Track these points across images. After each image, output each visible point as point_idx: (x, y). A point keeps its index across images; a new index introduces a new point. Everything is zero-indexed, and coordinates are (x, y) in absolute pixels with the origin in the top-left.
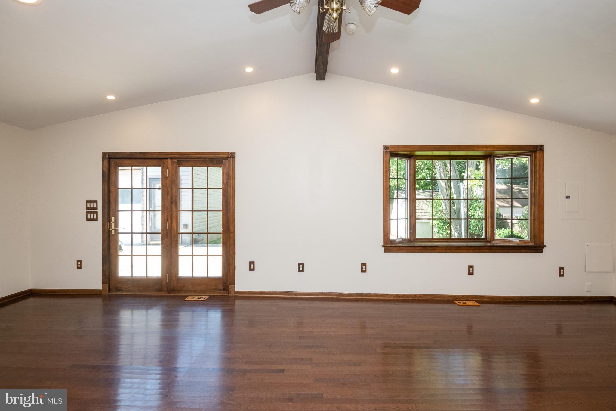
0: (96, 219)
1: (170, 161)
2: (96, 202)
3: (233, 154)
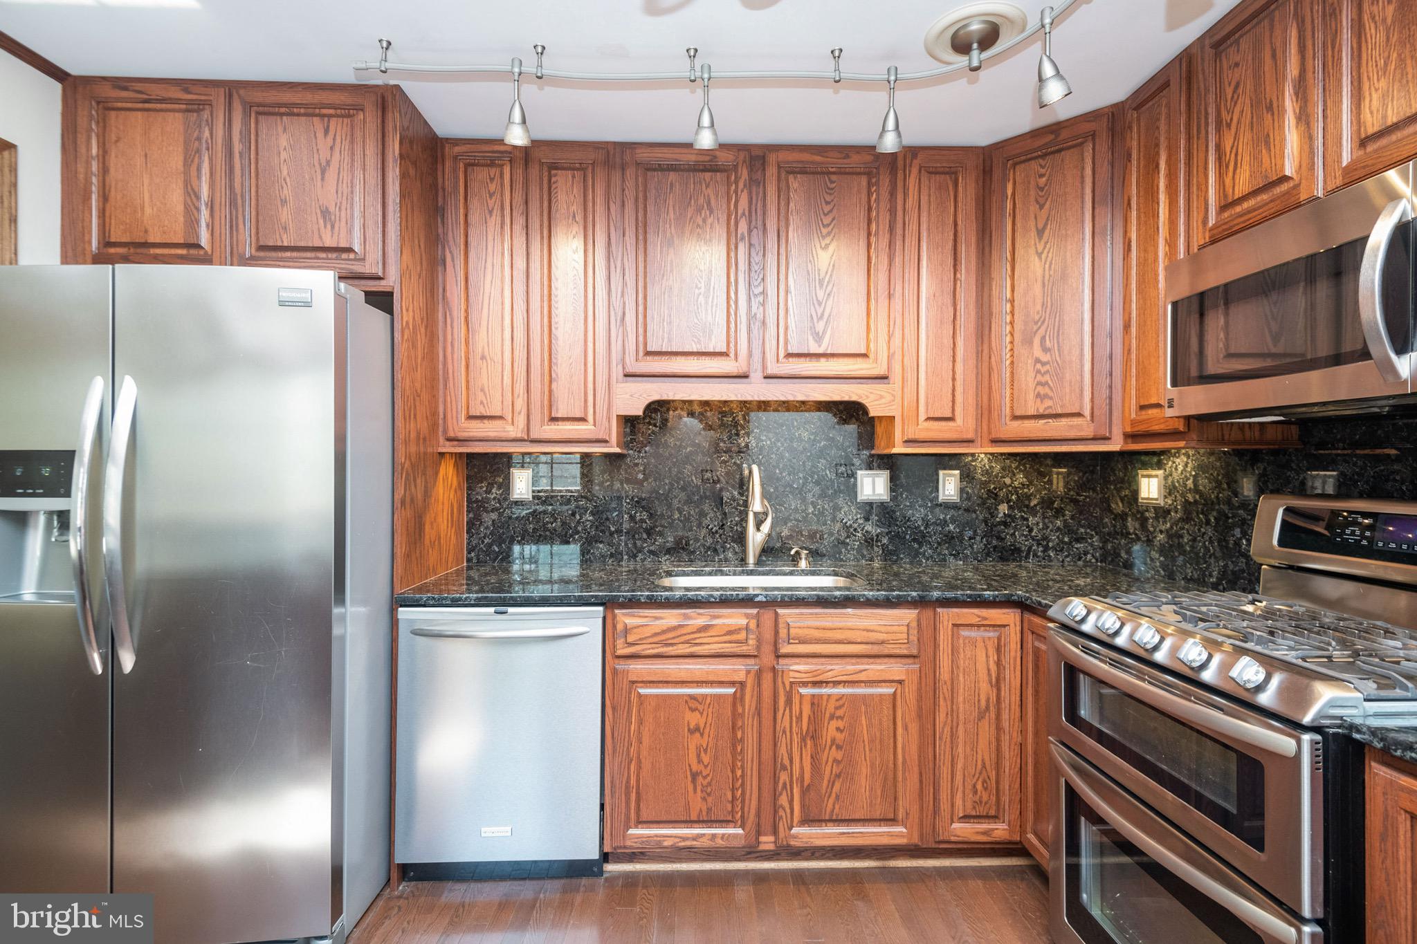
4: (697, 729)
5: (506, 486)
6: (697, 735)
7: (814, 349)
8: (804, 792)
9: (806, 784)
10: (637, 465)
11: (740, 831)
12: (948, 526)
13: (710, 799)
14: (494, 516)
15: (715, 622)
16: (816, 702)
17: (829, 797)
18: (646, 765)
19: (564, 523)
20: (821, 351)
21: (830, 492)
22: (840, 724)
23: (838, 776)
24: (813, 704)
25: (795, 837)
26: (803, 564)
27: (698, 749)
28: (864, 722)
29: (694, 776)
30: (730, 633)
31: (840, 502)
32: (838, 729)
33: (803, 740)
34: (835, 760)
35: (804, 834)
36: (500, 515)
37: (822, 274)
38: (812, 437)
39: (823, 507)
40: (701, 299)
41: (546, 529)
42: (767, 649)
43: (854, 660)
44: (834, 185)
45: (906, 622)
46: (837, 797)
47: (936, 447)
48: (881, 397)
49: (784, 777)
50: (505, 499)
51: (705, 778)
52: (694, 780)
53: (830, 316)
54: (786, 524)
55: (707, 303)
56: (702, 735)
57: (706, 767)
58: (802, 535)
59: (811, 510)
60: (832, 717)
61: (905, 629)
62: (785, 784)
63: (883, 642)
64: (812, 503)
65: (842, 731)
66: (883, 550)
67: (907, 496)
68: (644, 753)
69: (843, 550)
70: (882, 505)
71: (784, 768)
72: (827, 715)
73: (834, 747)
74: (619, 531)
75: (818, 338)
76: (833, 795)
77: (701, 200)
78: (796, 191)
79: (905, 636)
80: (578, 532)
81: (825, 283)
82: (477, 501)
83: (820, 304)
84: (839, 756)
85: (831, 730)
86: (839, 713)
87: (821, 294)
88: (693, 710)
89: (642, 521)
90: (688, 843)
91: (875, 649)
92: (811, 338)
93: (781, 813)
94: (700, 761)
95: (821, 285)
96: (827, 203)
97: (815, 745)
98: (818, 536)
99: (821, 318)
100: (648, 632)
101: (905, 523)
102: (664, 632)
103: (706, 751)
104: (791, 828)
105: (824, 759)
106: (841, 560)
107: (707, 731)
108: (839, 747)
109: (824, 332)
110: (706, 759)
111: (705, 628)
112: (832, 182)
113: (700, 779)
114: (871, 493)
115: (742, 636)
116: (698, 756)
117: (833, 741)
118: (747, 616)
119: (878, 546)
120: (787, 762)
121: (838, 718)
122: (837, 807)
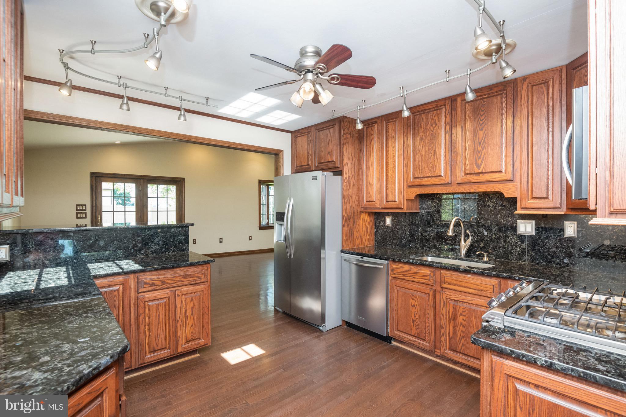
0: (86, 218)
1: (142, 180)
2: (85, 205)
3: (184, 179)
4: (414, 306)
5: (385, 222)
6: (414, 308)
7: (477, 171)
8: (450, 339)
9: (451, 336)
10: (423, 216)
11: (428, 344)
12: (570, 249)
13: (418, 330)
14: (381, 231)
15: (420, 271)
16: (455, 307)
17: (460, 344)
18: (399, 312)
19: (401, 235)
20: (480, 171)
21: (503, 229)
22: (464, 318)
23: (463, 337)
24: (453, 308)
25: (446, 353)
26: (486, 259)
27: (415, 312)
28: (474, 320)
29: (413, 321)
30: (424, 276)
31: (508, 233)
32: (463, 320)
33: (450, 320)
34: (462, 331)
35: (450, 354)
36: (383, 230)
37: (480, 140)
38: (495, 205)
39: (500, 236)
40: (432, 157)
41: (395, 236)
42: (438, 285)
43: (472, 295)
44: (485, 103)
45: (493, 284)
46: (463, 345)
47: (540, 211)
48: (510, 189)
49: (443, 331)
50: (384, 226)
51: (417, 322)
52: (413, 322)
53: (484, 156)
54: (482, 241)
55: (434, 158)
56: (416, 308)
57: (417, 319)
58: (490, 247)
59: (494, 236)
60: (461, 314)
61: (492, 287)
62: (443, 334)
63: (482, 290)
64: (495, 233)
65: (465, 321)
66: (531, 257)
67: (545, 233)
68: (399, 309)
69: (510, 255)
70: (531, 236)
71: (443, 328)
72: (459, 313)
73: (462, 326)
74: (417, 239)
75: (479, 167)
76: (461, 344)
77: (433, 122)
78: (469, 109)
79: (492, 290)
80: (405, 238)
81: (482, 143)
82: (377, 226)
83: (479, 152)
84: (464, 330)
85: (460, 319)
86: (464, 314)
87: (480, 148)
88: (413, 299)
89: (425, 236)
90: (412, 342)
91: (479, 293)
92: (475, 167)
93: (442, 343)
94: (415, 317)
95: (480, 143)
96: (482, 111)
97: (455, 323)
98: (497, 248)
99: (479, 159)
100: (399, 271)
101: (544, 246)
102: (404, 272)
103: (417, 314)
104: (445, 350)
105: (458, 329)
106: (509, 260)
107: (417, 307)
108: (464, 327)
109: (481, 164)
110: (417, 317)
111: (416, 273)
112: (484, 102)
113: (415, 323)
114: (524, 230)
115: (428, 278)
116: (415, 315)
117: (461, 324)
118: (430, 271)
119: (528, 256)
120: (444, 326)
121: (463, 315)
122: (463, 349)
